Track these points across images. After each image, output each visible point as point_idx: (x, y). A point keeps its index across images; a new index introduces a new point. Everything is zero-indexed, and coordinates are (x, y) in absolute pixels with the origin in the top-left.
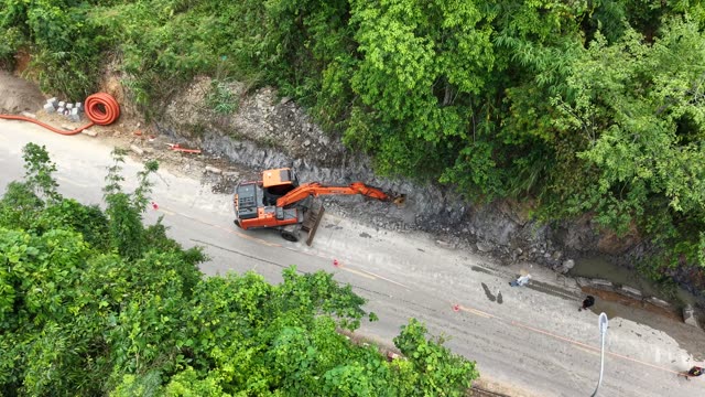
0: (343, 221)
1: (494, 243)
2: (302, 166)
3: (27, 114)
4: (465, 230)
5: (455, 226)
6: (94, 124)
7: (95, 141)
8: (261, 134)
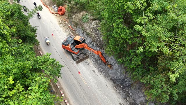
0: (91, 64)
1: (134, 101)
2: (93, 45)
3: (48, 6)
4: (127, 90)
5: (124, 87)
6: (58, 14)
7: (55, 17)
8: (88, 31)
